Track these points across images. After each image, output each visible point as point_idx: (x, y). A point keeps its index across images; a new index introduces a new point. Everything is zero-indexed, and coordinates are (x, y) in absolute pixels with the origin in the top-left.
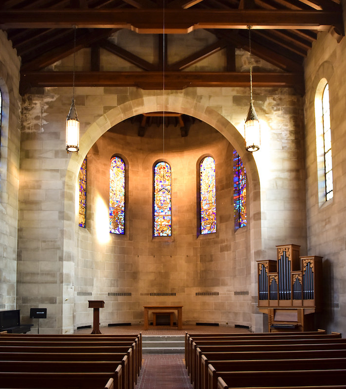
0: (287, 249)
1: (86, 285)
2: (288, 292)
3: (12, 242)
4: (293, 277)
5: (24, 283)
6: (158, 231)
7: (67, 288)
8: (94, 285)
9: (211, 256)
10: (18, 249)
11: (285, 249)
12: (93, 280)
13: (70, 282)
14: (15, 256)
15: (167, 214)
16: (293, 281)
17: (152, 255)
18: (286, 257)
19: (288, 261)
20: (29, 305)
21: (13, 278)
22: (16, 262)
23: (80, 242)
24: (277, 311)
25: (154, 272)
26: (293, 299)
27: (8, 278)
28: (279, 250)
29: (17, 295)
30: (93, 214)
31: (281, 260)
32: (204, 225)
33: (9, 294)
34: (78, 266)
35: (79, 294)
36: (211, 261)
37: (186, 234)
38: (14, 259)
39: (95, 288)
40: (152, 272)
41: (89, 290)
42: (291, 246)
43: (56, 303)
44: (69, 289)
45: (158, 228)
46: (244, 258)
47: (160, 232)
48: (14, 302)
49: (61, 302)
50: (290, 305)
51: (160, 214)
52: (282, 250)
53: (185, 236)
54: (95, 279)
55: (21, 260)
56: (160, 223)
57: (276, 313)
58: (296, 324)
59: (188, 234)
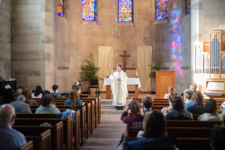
0: (217, 33)
1: (64, 61)
2: (217, 68)
3: (6, 30)
4: (221, 56)
5: (16, 60)
6: (121, 17)
7: (48, 64)
8: (71, 61)
9: (164, 38)
10: (11, 34)
11: (216, 34)
12: (69, 57)
13: (50, 59)
14: (9, 40)
15: (128, 4)
16: (221, 59)
17: (116, 37)
18: (217, 40)
19: (218, 43)
20: (20, 77)
21: (8, 56)
22: (10, 44)
23: (58, 28)
24: (209, 82)
25: (119, 51)
26: (221, 73)
27: (4, 57)
28: (212, 34)
29: (11, 69)
30: (69, 5)
31: (212, 42)
32: (159, 13)
33: (5, 69)
34: (57, 47)
35: (59, 68)
36: (164, 42)
37: (144, 20)
38: (8, 42)
39: (71, 64)
40: (117, 51)
41: (67, 65)
42: (220, 31)
43: (40, 75)
44: (50, 65)
45: (121, 15)
46: (188, 40)
47: (123, 18)
48: (9, 75)
49: (44, 75)
50: (219, 78)
51: (123, 4)
52: (214, 34)
53: (143, 21)
54: (71, 57)
55: (13, 43)
56: (123, 11)
57: (208, 84)
58: (222, 92)
59: (146, 20)
